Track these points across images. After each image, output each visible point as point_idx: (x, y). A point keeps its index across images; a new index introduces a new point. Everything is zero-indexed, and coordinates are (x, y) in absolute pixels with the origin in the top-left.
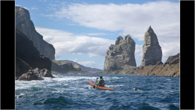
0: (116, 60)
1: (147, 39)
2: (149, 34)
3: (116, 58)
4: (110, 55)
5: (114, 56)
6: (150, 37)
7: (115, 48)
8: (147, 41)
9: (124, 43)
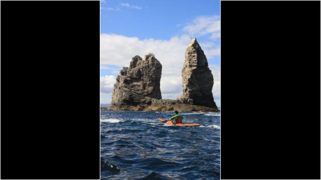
0: (131, 90)
1: (191, 57)
2: (194, 50)
3: (132, 87)
4: (122, 82)
5: (129, 84)
6: (196, 55)
7: (130, 72)
8: (190, 60)
9: (144, 65)
